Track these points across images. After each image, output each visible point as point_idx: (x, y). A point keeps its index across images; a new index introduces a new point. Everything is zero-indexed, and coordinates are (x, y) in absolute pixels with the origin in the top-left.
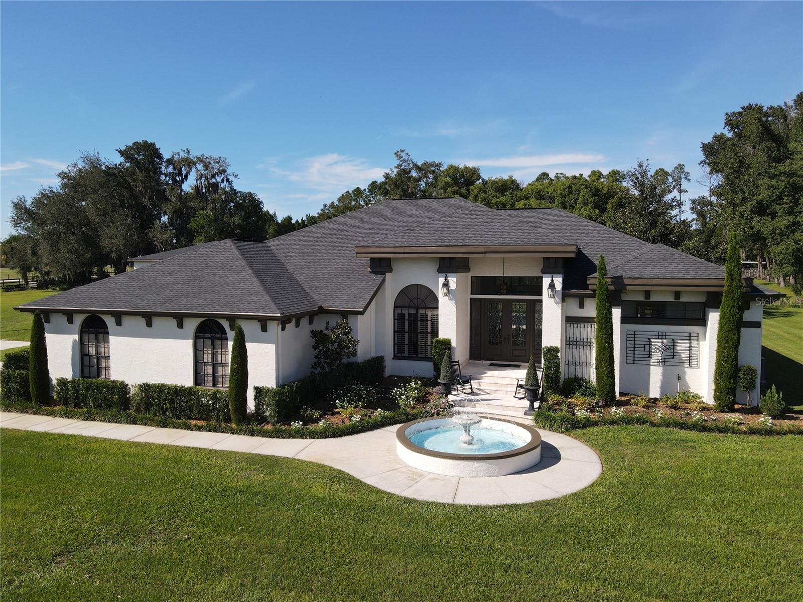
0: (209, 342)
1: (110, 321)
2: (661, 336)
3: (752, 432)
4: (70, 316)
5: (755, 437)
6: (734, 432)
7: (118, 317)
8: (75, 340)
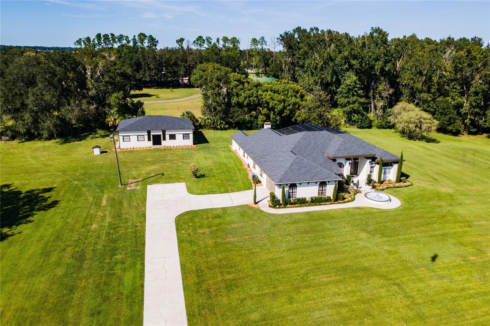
0: (321, 186)
1: (298, 185)
2: (385, 169)
3: (405, 187)
4: (287, 185)
5: (406, 188)
6: (403, 187)
7: (300, 184)
8: (287, 190)
